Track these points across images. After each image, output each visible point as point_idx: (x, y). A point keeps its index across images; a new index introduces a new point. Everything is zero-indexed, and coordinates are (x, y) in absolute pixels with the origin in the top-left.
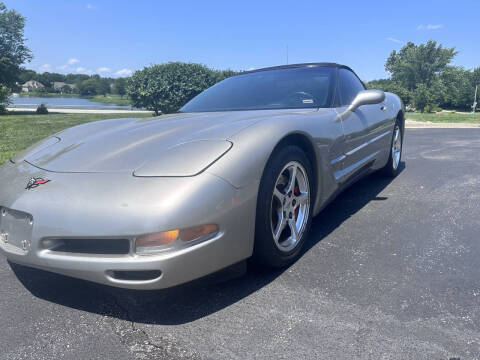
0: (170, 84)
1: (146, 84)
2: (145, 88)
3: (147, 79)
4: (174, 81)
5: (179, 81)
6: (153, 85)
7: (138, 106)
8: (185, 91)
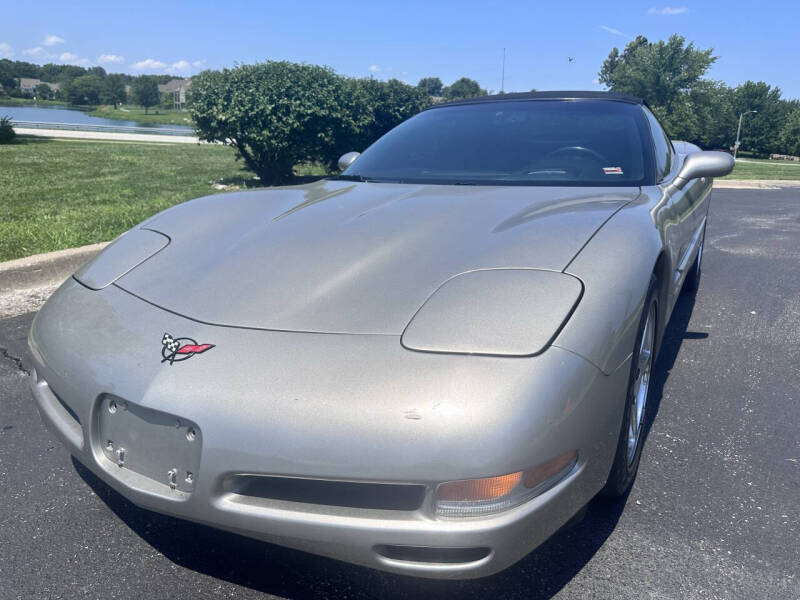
0: (271, 101)
1: (228, 99)
2: (225, 108)
3: (229, 92)
4: (279, 97)
5: (289, 97)
6: (241, 103)
7: (211, 139)
8: (300, 116)
